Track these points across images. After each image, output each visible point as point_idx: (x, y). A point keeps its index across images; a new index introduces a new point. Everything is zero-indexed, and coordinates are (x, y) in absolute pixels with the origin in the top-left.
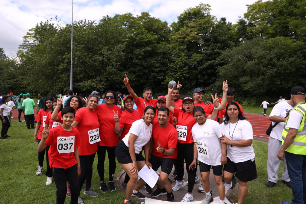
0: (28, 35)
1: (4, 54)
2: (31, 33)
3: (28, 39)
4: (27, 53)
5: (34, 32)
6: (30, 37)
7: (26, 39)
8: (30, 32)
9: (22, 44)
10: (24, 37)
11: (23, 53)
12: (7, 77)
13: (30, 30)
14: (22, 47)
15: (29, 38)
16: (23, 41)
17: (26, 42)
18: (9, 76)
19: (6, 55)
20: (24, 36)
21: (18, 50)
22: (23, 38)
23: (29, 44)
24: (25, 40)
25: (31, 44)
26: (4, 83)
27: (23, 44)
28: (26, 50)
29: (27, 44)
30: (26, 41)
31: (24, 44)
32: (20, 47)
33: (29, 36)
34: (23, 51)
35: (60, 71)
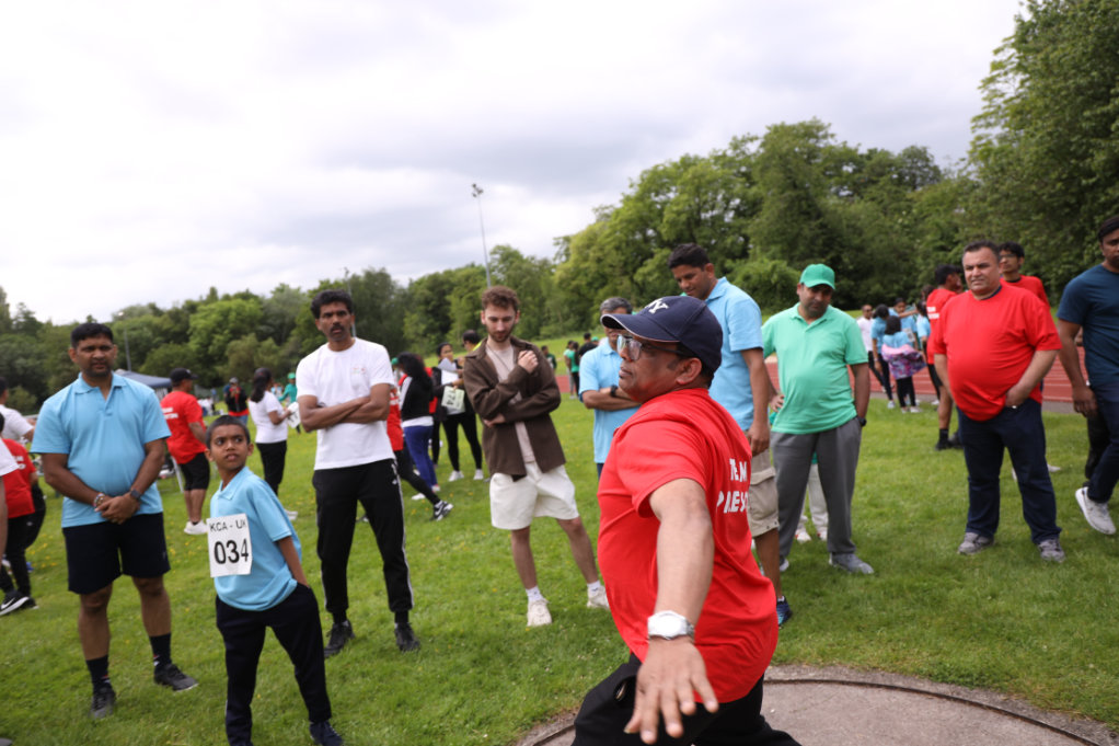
0: (996, 73)
1: (931, 165)
2: (1005, 58)
3: (999, 86)
4: (1002, 139)
5: (1013, 51)
6: (1006, 74)
7: (992, 87)
8: (1002, 57)
9: (980, 112)
10: (981, 84)
11: (990, 142)
12: (934, 241)
13: (997, 52)
14: (982, 122)
15: (1002, 79)
16: (985, 99)
17: (995, 99)
18: (941, 239)
19: (941, 168)
20: (983, 81)
21: (972, 137)
22: (980, 88)
23: (1006, 102)
24: (986, 93)
25: (1012, 99)
26: (928, 264)
27: (986, 110)
28: (997, 131)
29: (999, 107)
30: (996, 96)
31: (990, 106)
32: (974, 124)
33: (999, 75)
34: (987, 136)
35: (1098, 176)
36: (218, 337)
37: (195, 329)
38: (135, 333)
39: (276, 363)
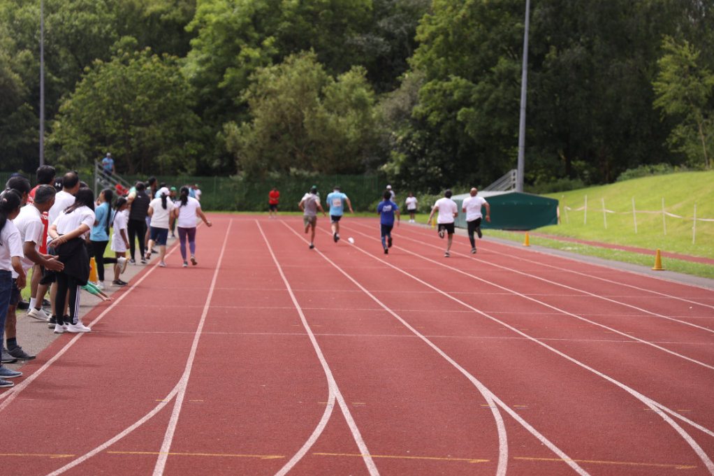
36: (246, 51)
37: (203, 23)
38: (78, 19)
39: (352, 134)
